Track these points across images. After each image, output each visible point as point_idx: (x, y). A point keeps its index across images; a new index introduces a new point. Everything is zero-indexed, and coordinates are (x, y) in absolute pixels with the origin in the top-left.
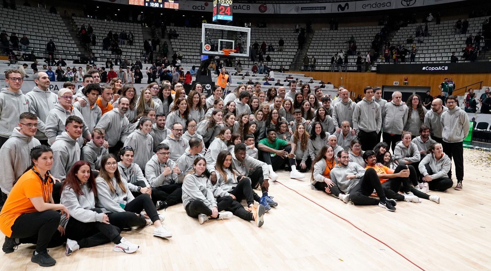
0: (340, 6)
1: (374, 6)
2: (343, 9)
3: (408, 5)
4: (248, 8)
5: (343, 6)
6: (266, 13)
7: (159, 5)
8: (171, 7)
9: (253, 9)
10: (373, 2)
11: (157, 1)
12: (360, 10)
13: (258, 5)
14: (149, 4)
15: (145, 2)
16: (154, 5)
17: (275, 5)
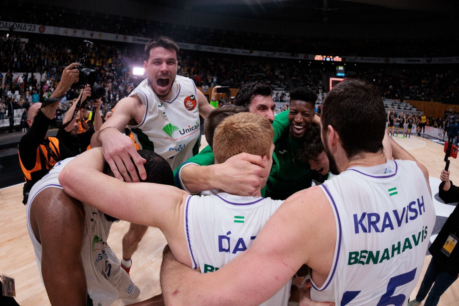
0: (427, 60)
1: (444, 61)
2: (429, 62)
4: (379, 60)
5: (429, 60)
6: (389, 63)
7: (330, 59)
8: (337, 60)
9: (382, 61)
10: (443, 58)
11: (329, 57)
12: (438, 63)
13: (384, 59)
14: (326, 59)
15: (323, 58)
16: (328, 59)
17: (394, 58)
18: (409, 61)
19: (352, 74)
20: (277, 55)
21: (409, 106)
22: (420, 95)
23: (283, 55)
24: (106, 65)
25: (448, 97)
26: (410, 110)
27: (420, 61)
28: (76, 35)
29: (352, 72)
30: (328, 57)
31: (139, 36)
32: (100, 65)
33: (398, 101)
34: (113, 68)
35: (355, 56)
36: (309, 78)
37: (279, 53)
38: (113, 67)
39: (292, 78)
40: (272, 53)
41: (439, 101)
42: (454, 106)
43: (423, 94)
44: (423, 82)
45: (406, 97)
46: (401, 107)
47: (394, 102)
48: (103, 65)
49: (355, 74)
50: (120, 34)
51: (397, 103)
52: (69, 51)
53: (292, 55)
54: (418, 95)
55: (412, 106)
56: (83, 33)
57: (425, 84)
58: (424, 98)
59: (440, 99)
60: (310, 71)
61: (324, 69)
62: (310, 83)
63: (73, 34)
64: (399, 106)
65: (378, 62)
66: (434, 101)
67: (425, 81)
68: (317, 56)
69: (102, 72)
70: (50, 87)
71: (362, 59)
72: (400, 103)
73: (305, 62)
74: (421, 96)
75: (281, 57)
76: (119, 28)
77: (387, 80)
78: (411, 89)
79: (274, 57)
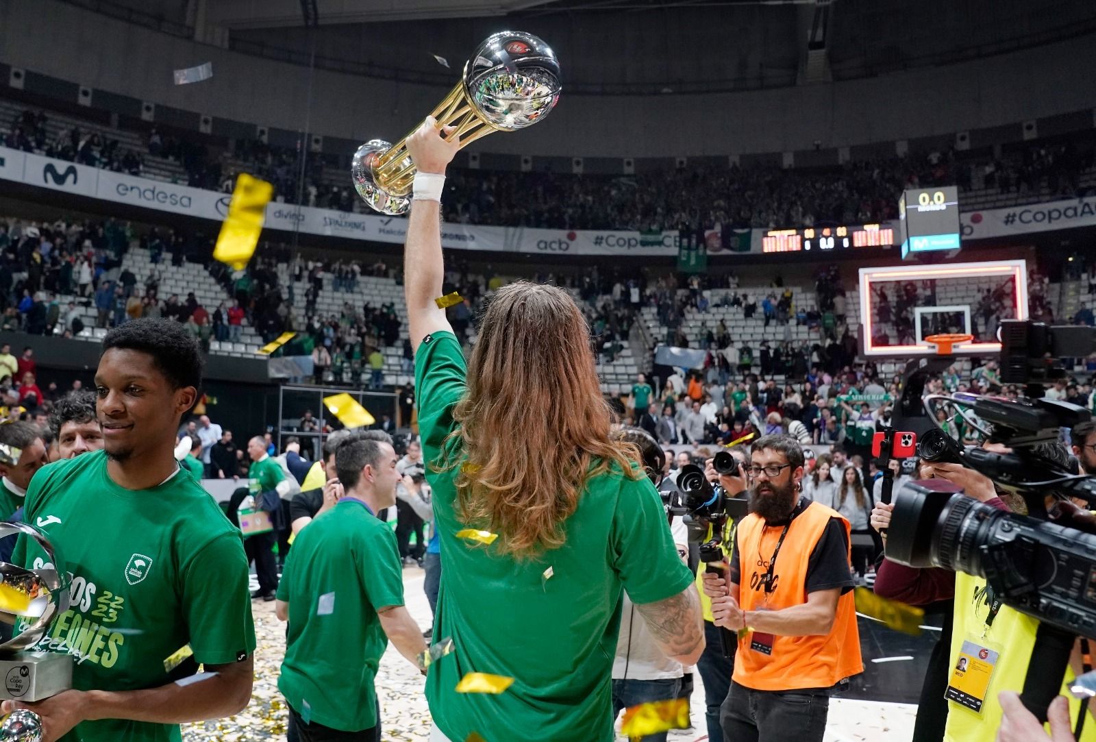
7: (838, 241)
8: (871, 243)
11: (834, 234)
14: (815, 241)
15: (803, 240)
16: (827, 244)
20: (585, 244)
30: (826, 232)
37: (594, 233)
40: (561, 234)
68: (770, 234)
71: (1010, 220)
75: (604, 249)
79: (571, 251)
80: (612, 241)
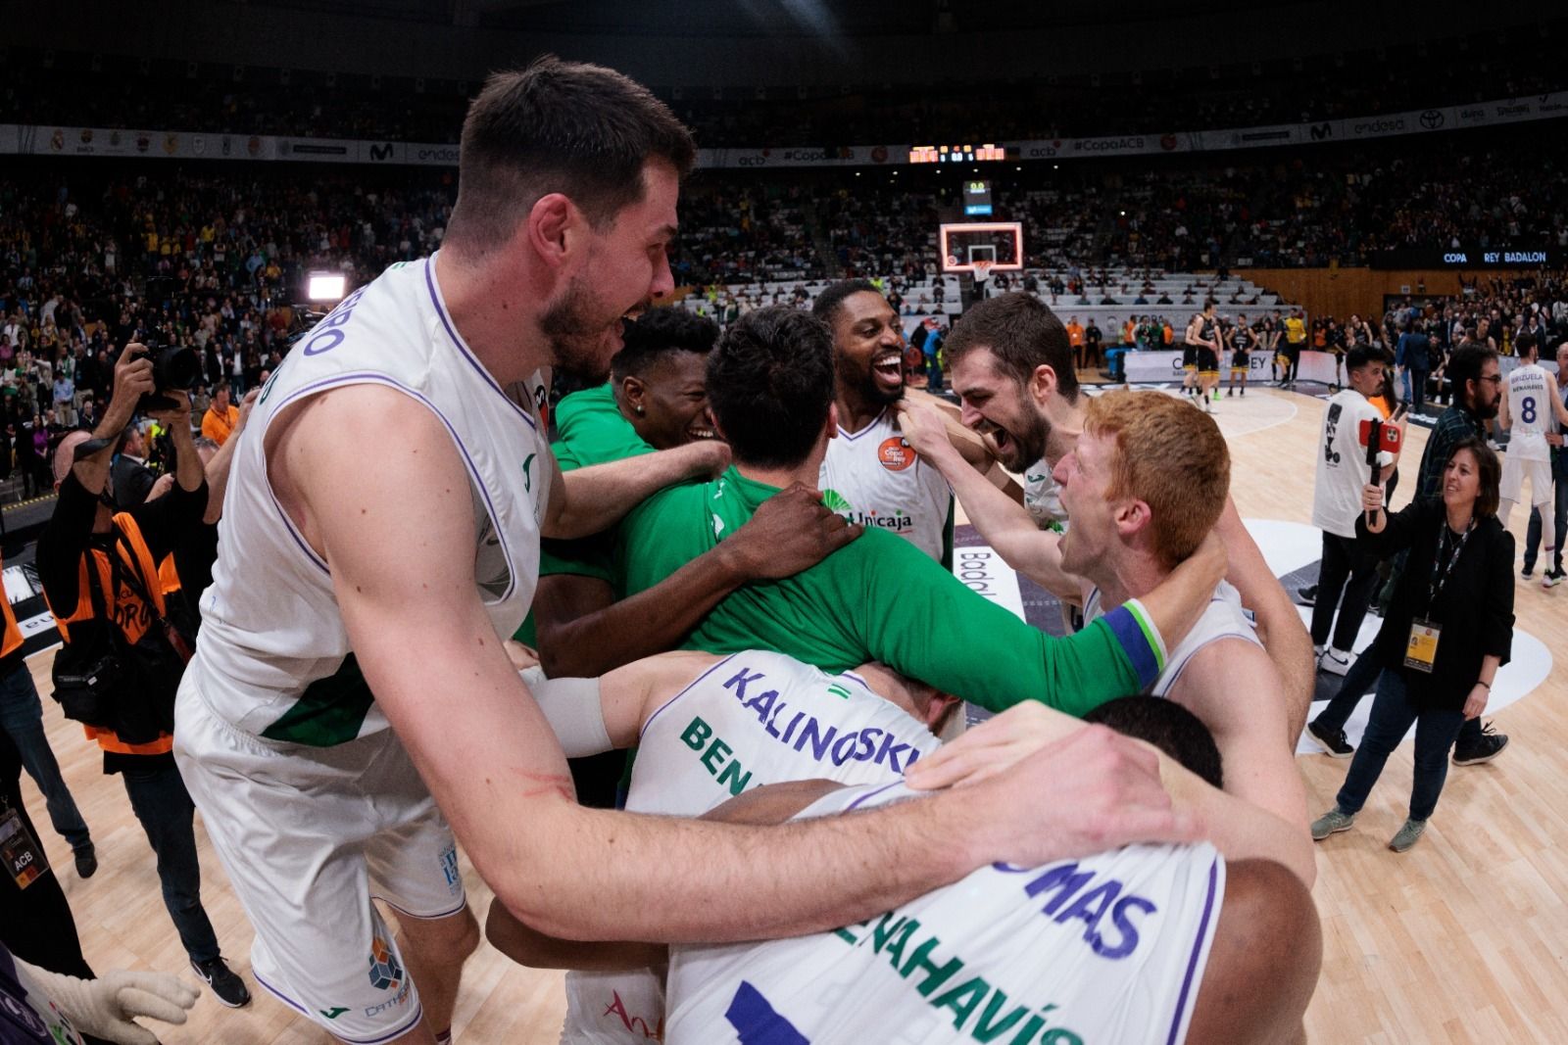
0: (1314, 130)
1: (1376, 128)
2: (1321, 135)
3: (1433, 126)
4: (1140, 144)
5: (1320, 128)
6: (1176, 150)
7: (965, 155)
8: (989, 158)
9: (1150, 145)
10: (1372, 120)
11: (962, 150)
12: (1352, 136)
13: (1158, 137)
14: (948, 155)
15: (940, 154)
16: (957, 157)
17: (1191, 134)
18: (1246, 138)
19: (1042, 200)
20: (777, 159)
21: (1251, 290)
22: (1290, 251)
23: (798, 156)
24: (195, 248)
25: (1392, 248)
26: (1254, 302)
27: (1287, 134)
28: (92, 150)
29: (1044, 193)
30: (956, 148)
31: (301, 135)
32: (175, 251)
33: (1207, 278)
34: (220, 258)
35: (1052, 137)
36: (890, 229)
37: (783, 151)
38: (218, 253)
39: (832, 233)
40: (759, 153)
41: (1360, 264)
42: (1417, 275)
43: (1301, 244)
44: (1299, 204)
45: (1241, 262)
46: (1216, 297)
47: (1194, 282)
48: (184, 250)
49: (1055, 198)
50: (234, 132)
51: (1205, 286)
52: (71, 209)
53: (831, 155)
54: (1282, 251)
55: (1260, 290)
56: (115, 141)
57: (1306, 210)
58: (1306, 260)
59: (1363, 256)
60: (896, 205)
61: (943, 191)
62: (893, 245)
63: (83, 145)
64: (1211, 293)
65: (1135, 151)
66: (1340, 266)
67: (1308, 203)
68: (915, 148)
69: (184, 274)
70: (17, 349)
71: (1078, 147)
72: (1215, 282)
73: (876, 174)
74: (1293, 253)
75: (792, 163)
76: (234, 109)
77: (1168, 211)
78: (1256, 232)
79: (765, 165)
80: (797, 156)
